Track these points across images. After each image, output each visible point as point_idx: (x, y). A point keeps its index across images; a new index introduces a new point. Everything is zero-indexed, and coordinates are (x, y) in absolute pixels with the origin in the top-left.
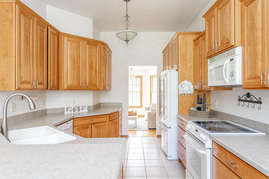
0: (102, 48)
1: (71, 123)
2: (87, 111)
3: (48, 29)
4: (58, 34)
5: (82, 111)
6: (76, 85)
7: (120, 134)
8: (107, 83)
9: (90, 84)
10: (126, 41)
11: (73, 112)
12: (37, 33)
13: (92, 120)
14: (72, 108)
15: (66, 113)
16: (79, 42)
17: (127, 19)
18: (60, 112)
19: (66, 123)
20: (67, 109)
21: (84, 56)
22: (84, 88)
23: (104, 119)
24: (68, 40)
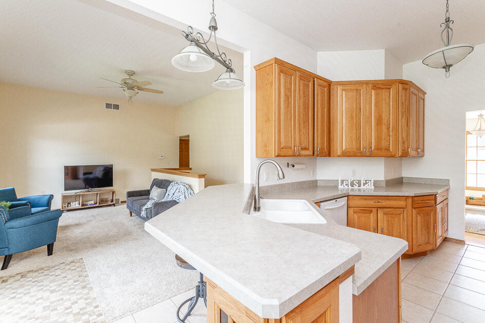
0: (400, 89)
1: (343, 202)
2: (373, 187)
3: (314, 81)
4: (330, 85)
5: (365, 187)
6: (354, 150)
8: (413, 144)
9: (378, 148)
10: (444, 68)
11: (350, 187)
13: (379, 202)
14: (349, 181)
15: (340, 187)
16: (360, 88)
17: (448, 27)
18: (333, 185)
19: (335, 201)
20: (342, 182)
21: (368, 109)
22: (368, 154)
23: (402, 203)
24: (343, 90)
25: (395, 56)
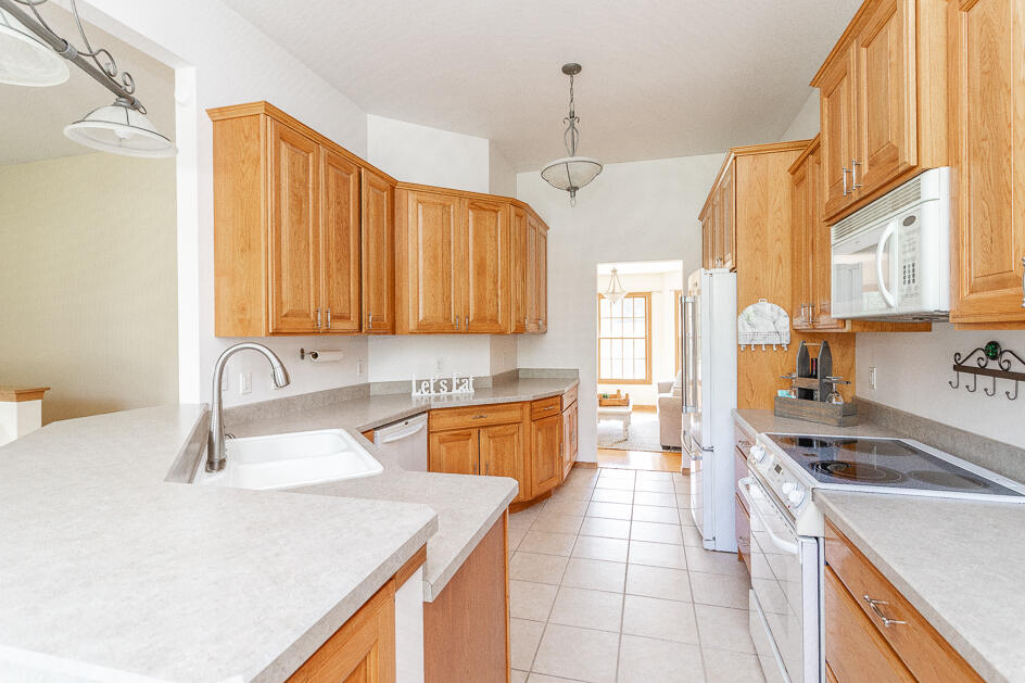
0: (513, 215)
1: (420, 423)
2: (472, 390)
3: (360, 174)
4: (393, 188)
5: (459, 391)
6: (441, 320)
7: (567, 456)
8: (531, 313)
9: (480, 319)
10: (568, 190)
11: (433, 392)
12: (327, 187)
13: (481, 417)
14: (432, 382)
15: (414, 394)
16: (448, 203)
17: (572, 126)
18: (401, 391)
19: (403, 423)
20: (419, 383)
21: (462, 241)
22: (464, 328)
23: (515, 415)
24: (419, 202)
25: (506, 155)
